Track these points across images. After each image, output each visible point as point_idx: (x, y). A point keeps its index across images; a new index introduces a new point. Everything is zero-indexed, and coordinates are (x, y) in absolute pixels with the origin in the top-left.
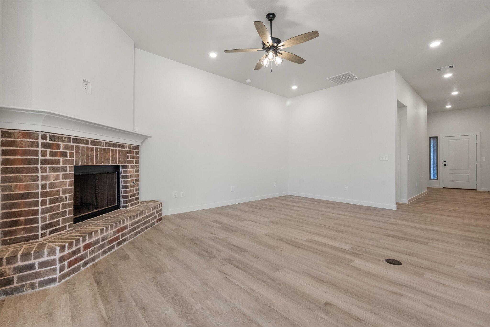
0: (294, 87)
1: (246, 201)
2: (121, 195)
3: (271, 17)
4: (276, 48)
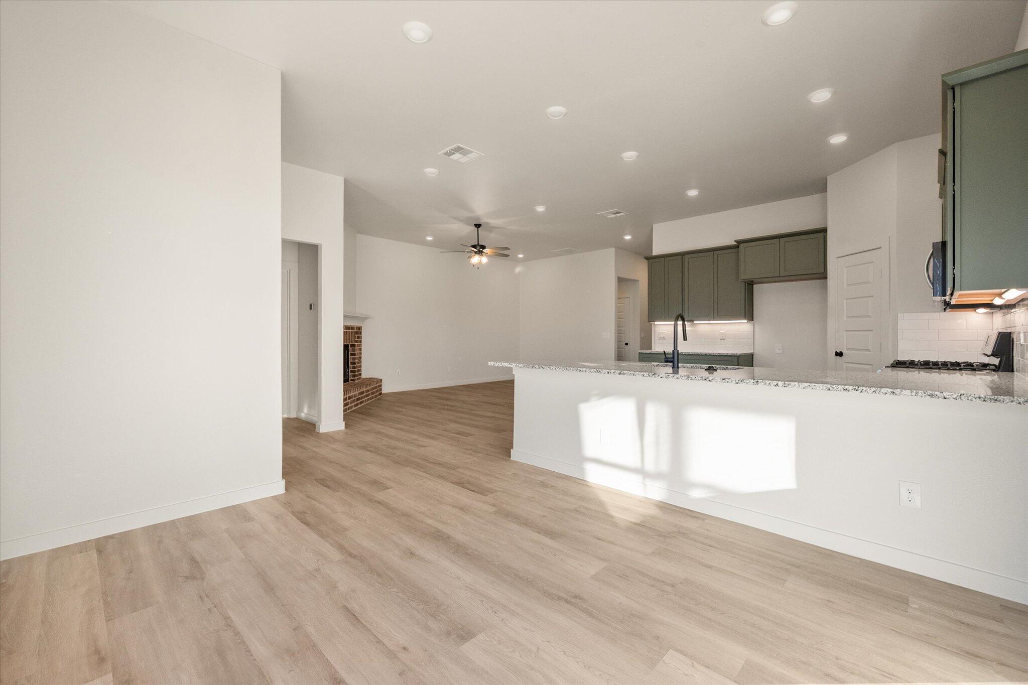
0: (521, 256)
1: (465, 384)
2: (350, 370)
3: (478, 226)
4: (482, 251)
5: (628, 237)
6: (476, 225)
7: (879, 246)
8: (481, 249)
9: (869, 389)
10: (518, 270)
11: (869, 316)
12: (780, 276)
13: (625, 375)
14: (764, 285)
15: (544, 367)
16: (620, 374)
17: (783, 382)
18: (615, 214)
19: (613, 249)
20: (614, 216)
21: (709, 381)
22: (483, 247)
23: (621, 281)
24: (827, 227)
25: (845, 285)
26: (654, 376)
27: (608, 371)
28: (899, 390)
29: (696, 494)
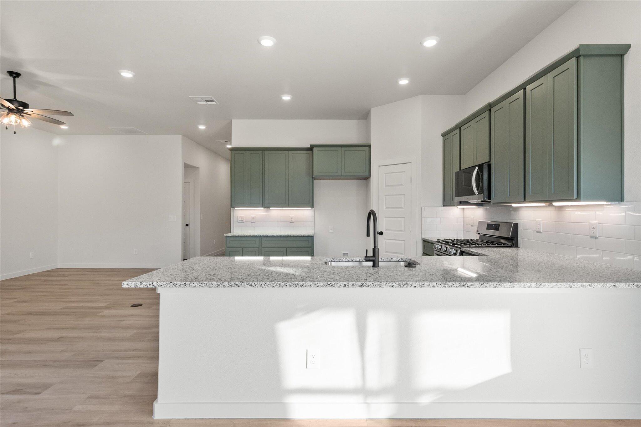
3: (15, 75)
4: (22, 110)
5: (202, 127)
6: (11, 73)
7: (410, 162)
8: (21, 108)
9: (599, 284)
10: (57, 141)
11: (402, 208)
12: (341, 176)
13: (368, 288)
14: (322, 181)
15: (239, 284)
16: (361, 286)
17: (535, 283)
18: (207, 101)
19: (180, 136)
20: (205, 103)
21: (468, 287)
22: (26, 106)
23: (187, 167)
24: (371, 144)
25: (385, 186)
26: (405, 286)
27: (344, 283)
28: (618, 283)
29: (425, 400)
